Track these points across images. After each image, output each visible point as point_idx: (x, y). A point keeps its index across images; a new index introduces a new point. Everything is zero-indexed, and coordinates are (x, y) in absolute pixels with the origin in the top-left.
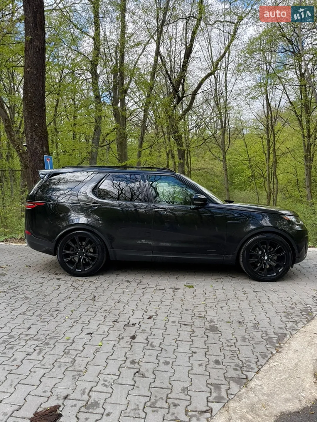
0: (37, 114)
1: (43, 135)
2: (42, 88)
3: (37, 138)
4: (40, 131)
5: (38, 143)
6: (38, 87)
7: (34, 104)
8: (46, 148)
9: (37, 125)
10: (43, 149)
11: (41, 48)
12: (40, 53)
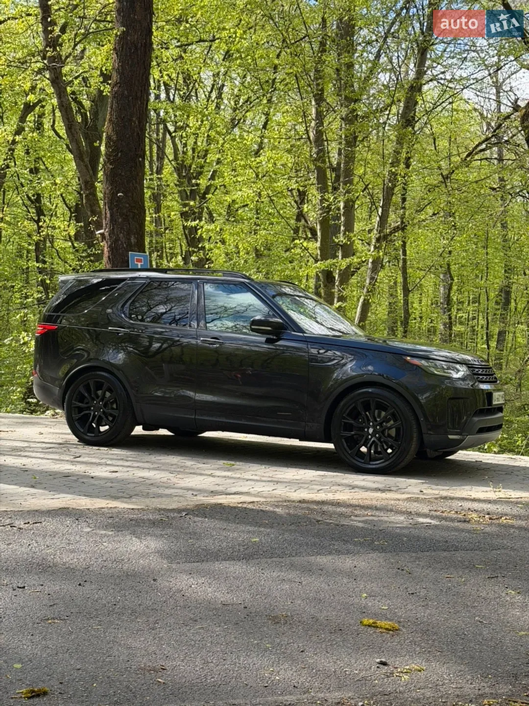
0: (123, 174)
1: (131, 214)
2: (139, 122)
3: (120, 220)
4: (127, 205)
5: (121, 228)
6: (130, 120)
7: (120, 154)
8: (137, 239)
9: (121, 194)
10: (129, 239)
11: (140, 45)
12: (138, 55)
